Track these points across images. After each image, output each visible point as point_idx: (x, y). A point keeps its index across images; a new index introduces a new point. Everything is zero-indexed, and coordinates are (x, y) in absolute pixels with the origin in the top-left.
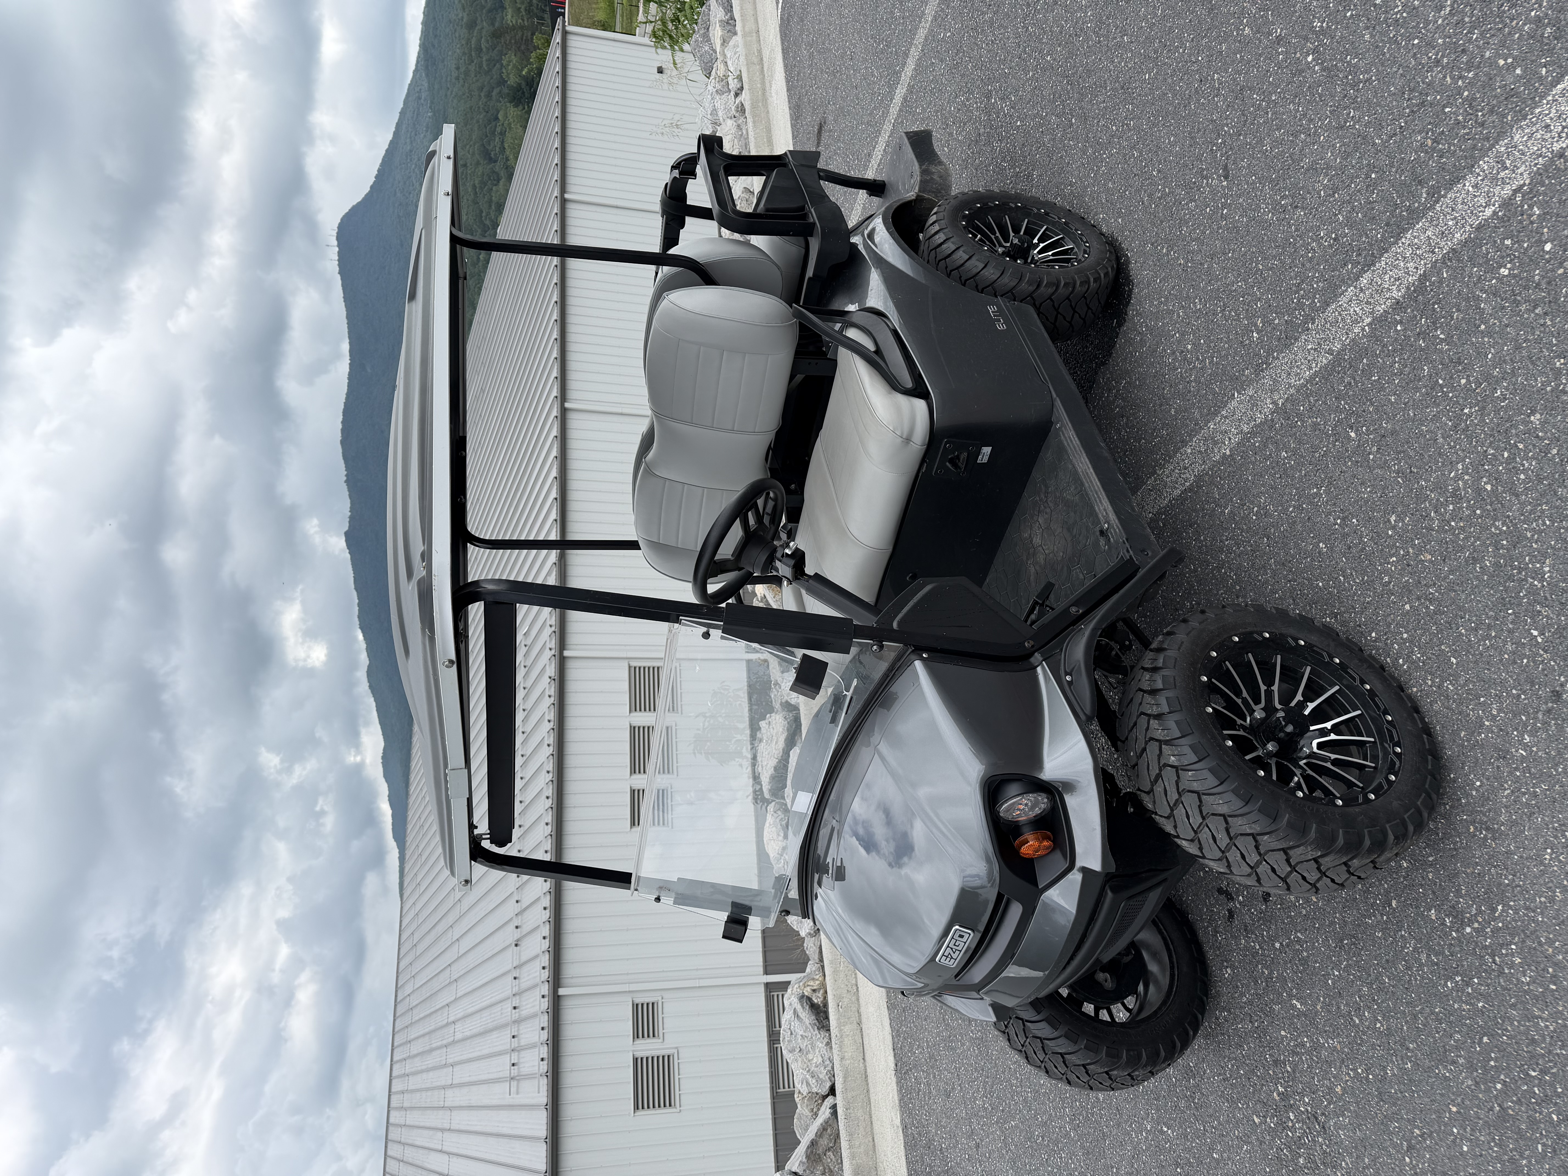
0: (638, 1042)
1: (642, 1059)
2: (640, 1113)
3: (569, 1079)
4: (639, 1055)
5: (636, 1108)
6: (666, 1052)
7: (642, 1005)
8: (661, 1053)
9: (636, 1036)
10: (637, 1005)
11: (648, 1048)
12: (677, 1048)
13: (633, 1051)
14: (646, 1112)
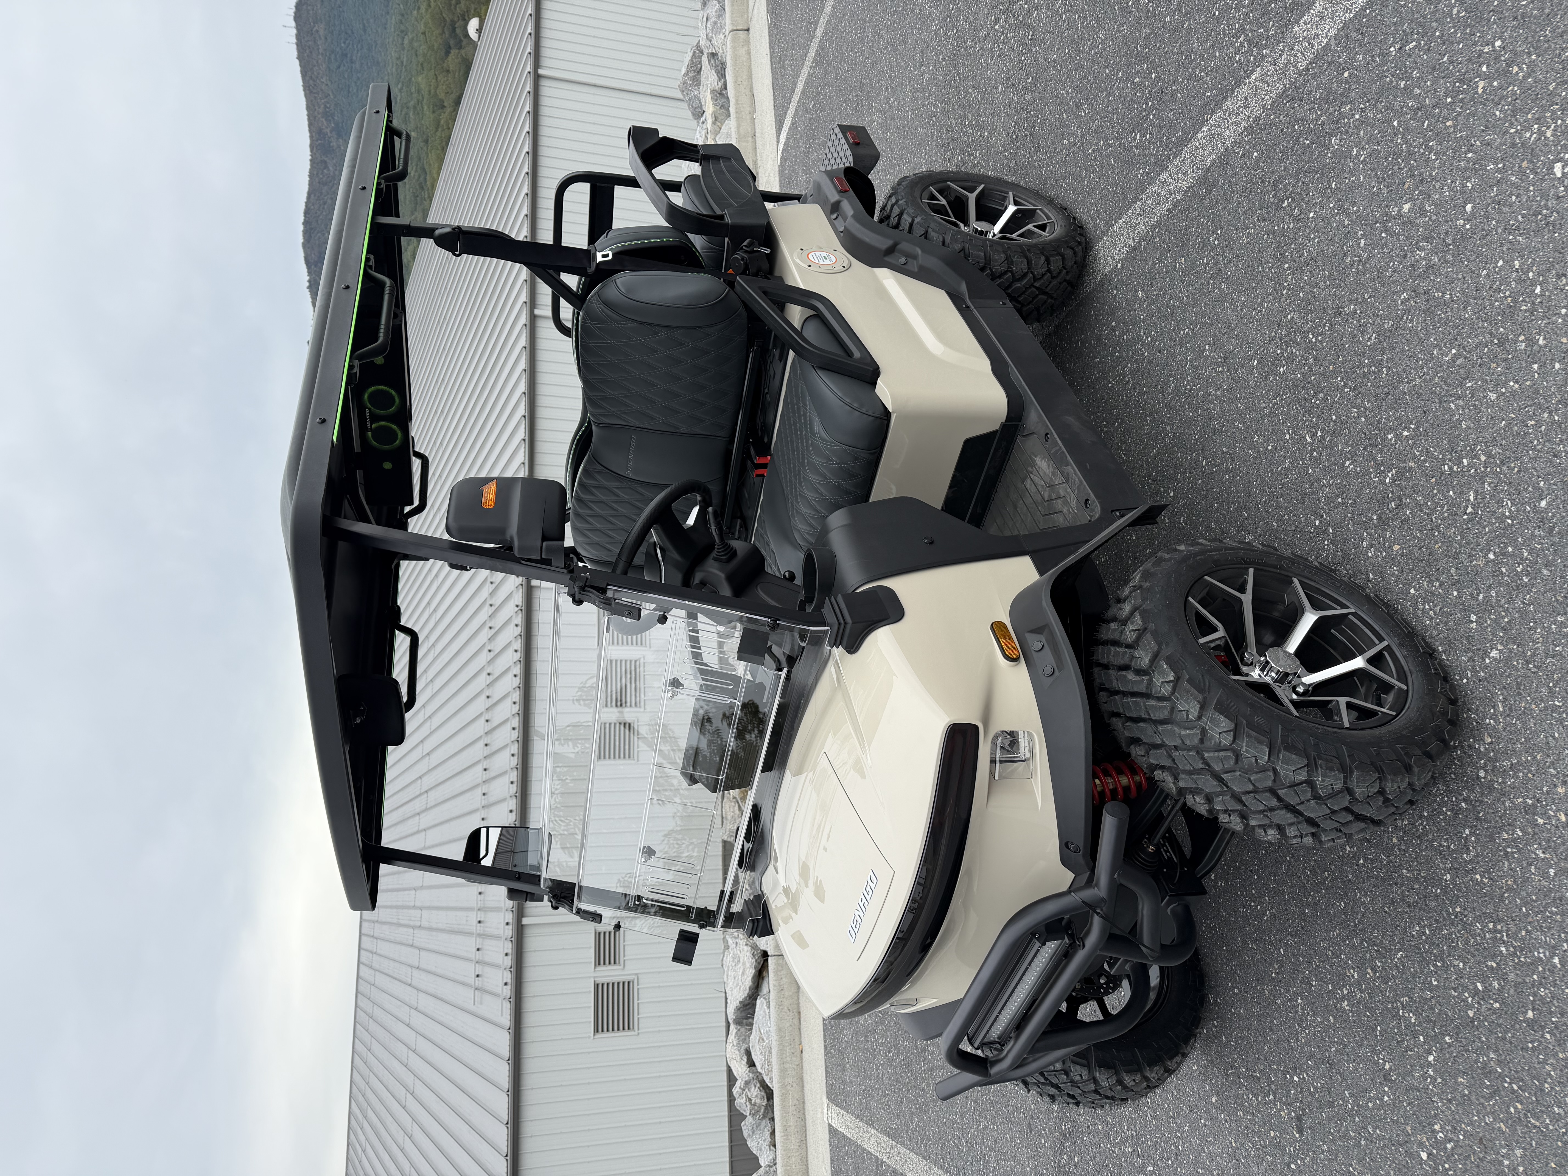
0: (599, 968)
1: (603, 985)
2: (600, 1035)
3: (530, 1005)
4: (600, 981)
5: (596, 1030)
6: (626, 979)
7: (605, 933)
8: (621, 979)
9: (598, 963)
10: (599, 933)
11: (609, 974)
12: (637, 974)
13: (594, 977)
14: (606, 1035)
